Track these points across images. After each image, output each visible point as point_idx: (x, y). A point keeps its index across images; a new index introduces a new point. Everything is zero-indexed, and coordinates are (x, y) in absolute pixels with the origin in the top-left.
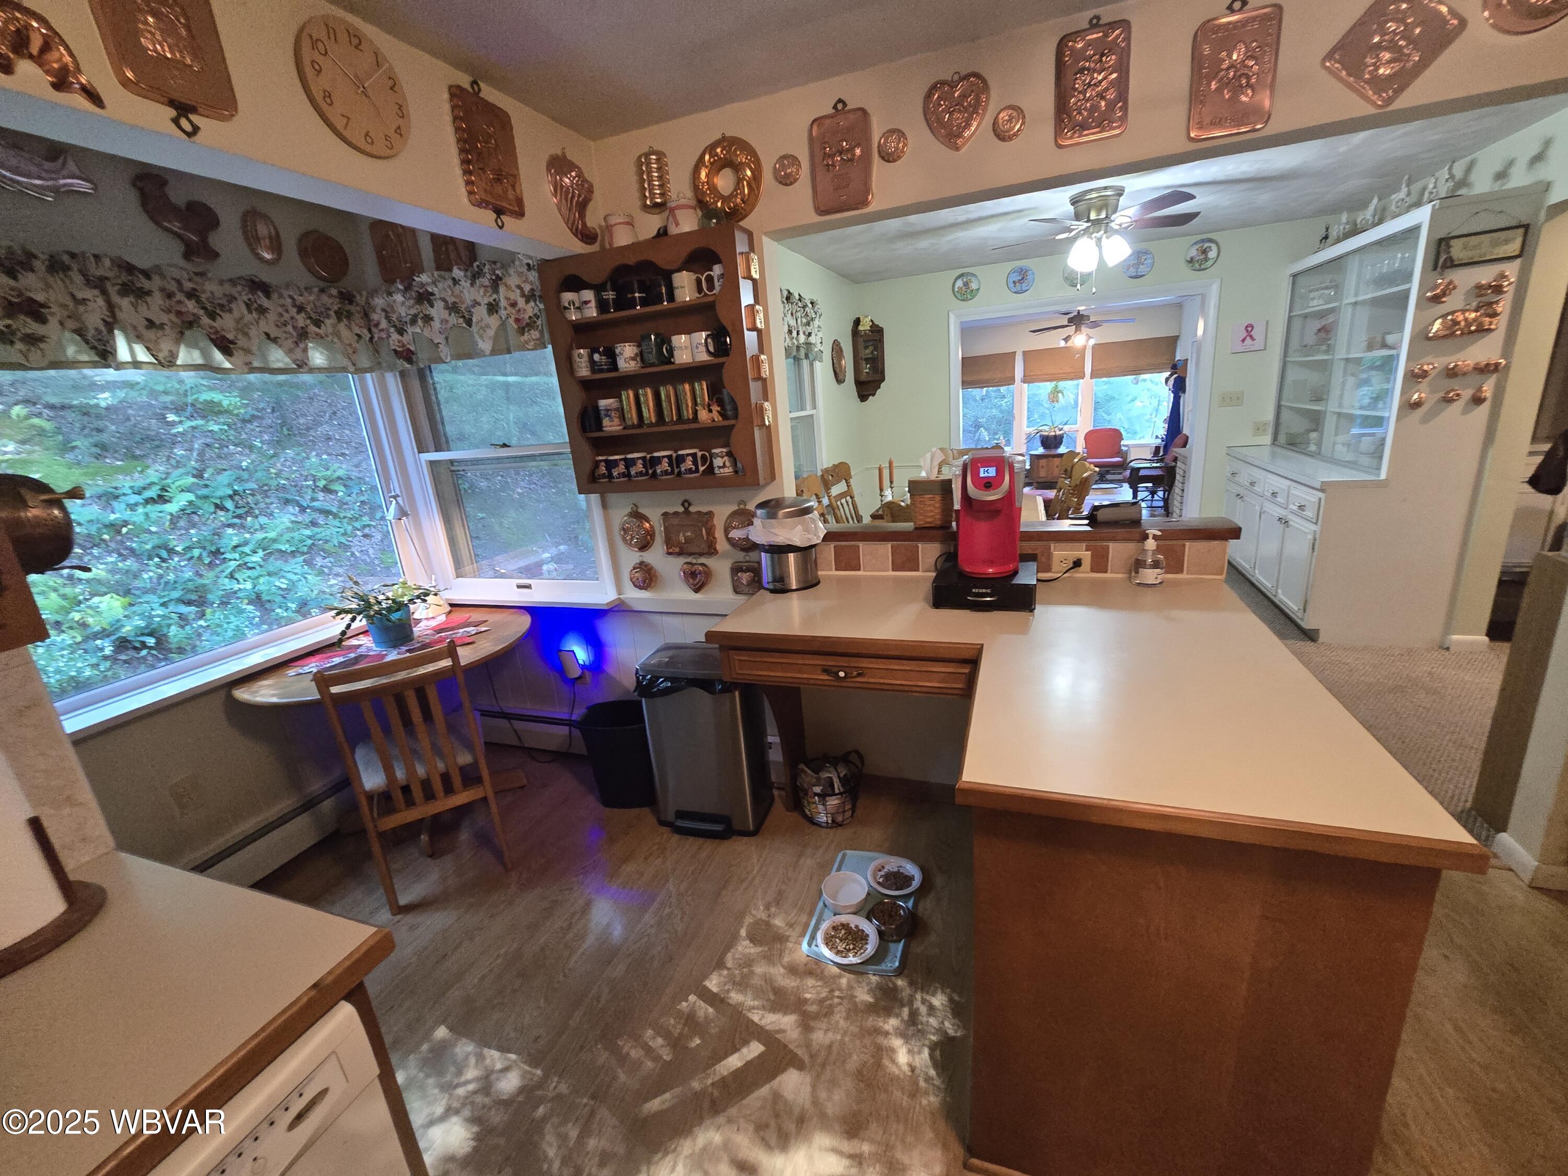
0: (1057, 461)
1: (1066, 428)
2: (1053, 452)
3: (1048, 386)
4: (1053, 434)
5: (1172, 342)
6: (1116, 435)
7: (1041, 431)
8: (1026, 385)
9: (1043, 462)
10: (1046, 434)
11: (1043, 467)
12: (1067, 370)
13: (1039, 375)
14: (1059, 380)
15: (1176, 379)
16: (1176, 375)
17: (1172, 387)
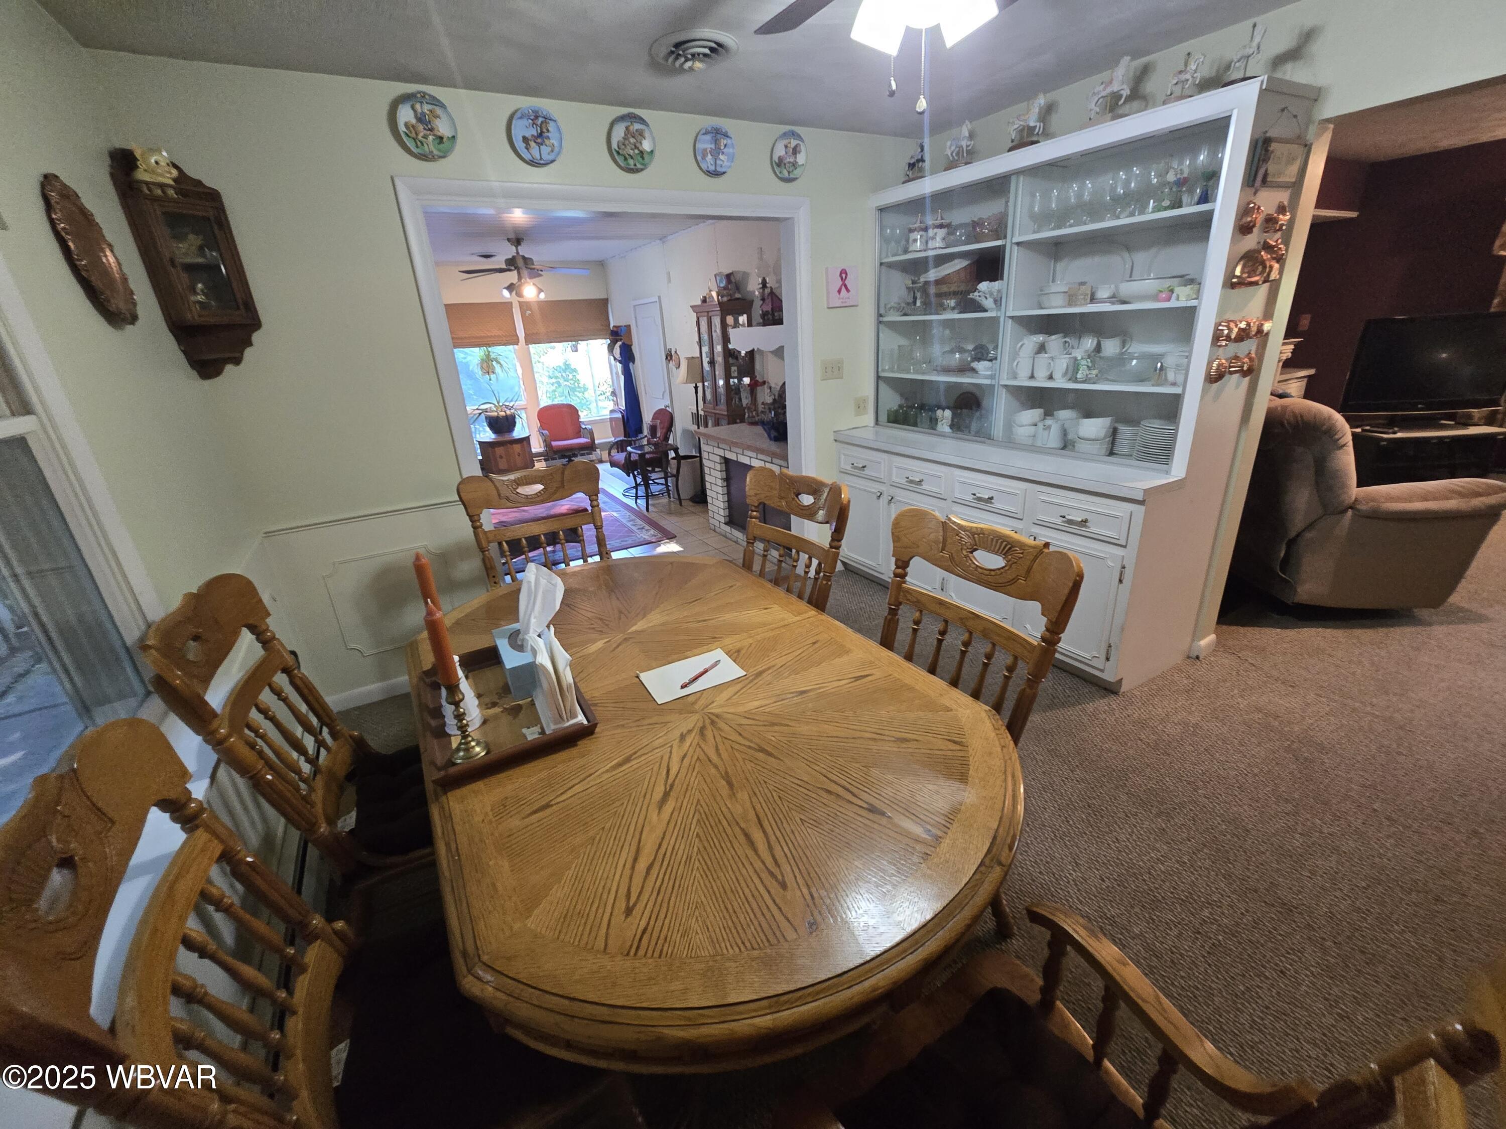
0: (517, 448)
1: (515, 406)
2: (507, 437)
4: (503, 414)
5: (602, 306)
6: (572, 411)
7: (486, 411)
9: (499, 451)
10: (493, 413)
11: (501, 457)
12: (496, 332)
13: (462, 338)
14: (488, 344)
15: (620, 347)
16: (619, 343)
17: (618, 356)
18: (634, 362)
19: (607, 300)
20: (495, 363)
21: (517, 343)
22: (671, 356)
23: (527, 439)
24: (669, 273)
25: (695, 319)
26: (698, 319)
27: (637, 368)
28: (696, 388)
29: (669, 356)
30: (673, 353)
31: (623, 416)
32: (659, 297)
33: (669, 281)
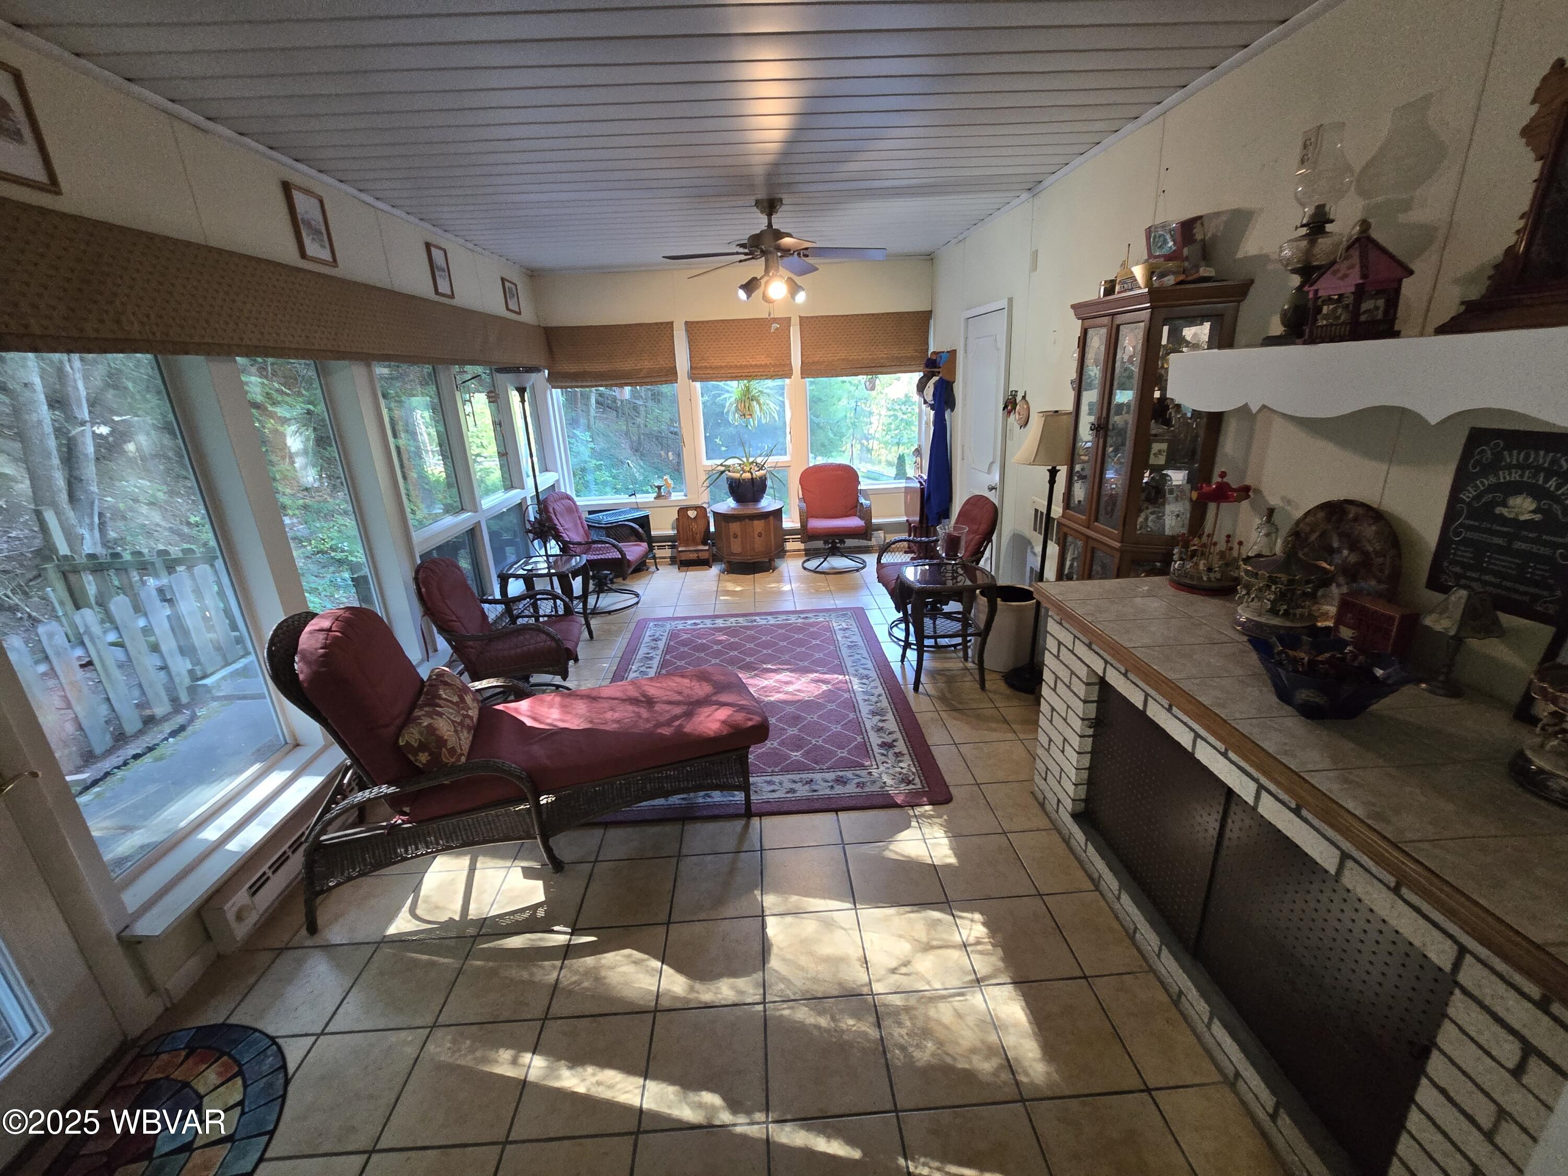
1: (770, 462)
2: (750, 509)
4: (748, 475)
5: (921, 322)
6: (848, 475)
7: (729, 468)
8: (698, 385)
10: (737, 475)
11: (736, 536)
12: (762, 360)
13: (716, 368)
14: (749, 377)
15: (936, 385)
16: (935, 379)
17: (930, 398)
18: (952, 410)
19: (931, 311)
20: (755, 403)
21: (789, 375)
22: (1015, 404)
23: (778, 514)
24: (1035, 254)
25: (1078, 333)
26: (1085, 332)
27: (957, 419)
28: (1053, 473)
29: (1010, 404)
30: (1019, 398)
31: (922, 490)
32: (1010, 300)
33: (1034, 267)
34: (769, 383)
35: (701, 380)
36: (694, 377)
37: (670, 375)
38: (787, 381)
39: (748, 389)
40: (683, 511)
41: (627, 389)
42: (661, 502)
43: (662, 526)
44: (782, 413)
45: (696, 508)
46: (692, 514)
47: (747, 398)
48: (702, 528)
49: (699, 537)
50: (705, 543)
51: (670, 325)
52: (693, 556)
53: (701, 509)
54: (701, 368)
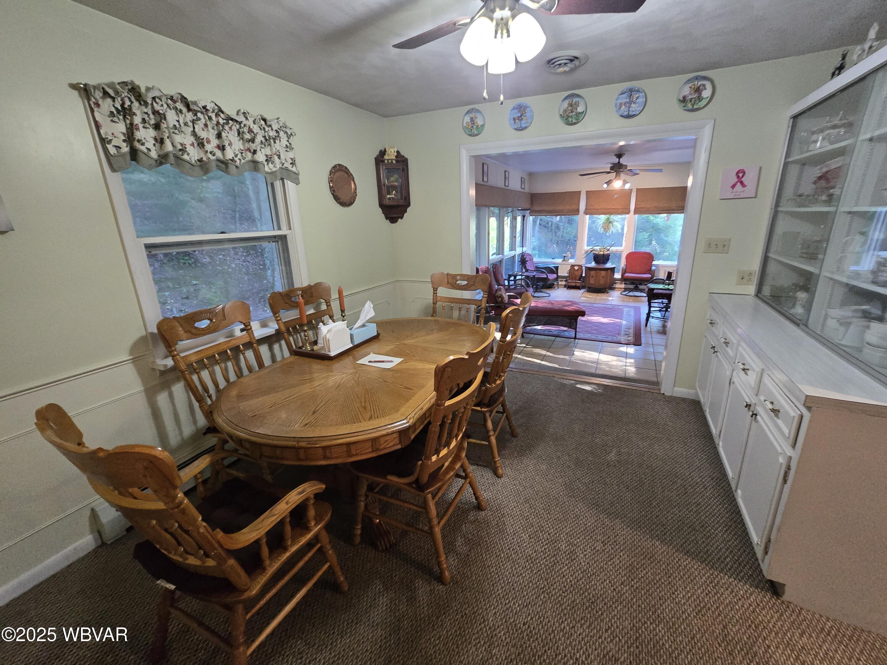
1: (613, 249)
3: (603, 218)
4: (602, 253)
6: (649, 257)
7: (594, 250)
8: (588, 217)
10: (597, 253)
12: (617, 206)
13: (596, 209)
14: (611, 213)
20: (611, 224)
21: (628, 213)
34: (619, 216)
35: (589, 214)
36: (586, 213)
37: (577, 212)
38: (627, 216)
39: (608, 219)
40: (573, 266)
41: (558, 217)
42: (564, 263)
43: (563, 272)
44: (623, 229)
45: (578, 265)
46: (576, 268)
47: (609, 222)
48: (580, 274)
49: (578, 278)
50: (580, 280)
51: (579, 192)
52: (574, 284)
53: (580, 266)
54: (590, 209)
